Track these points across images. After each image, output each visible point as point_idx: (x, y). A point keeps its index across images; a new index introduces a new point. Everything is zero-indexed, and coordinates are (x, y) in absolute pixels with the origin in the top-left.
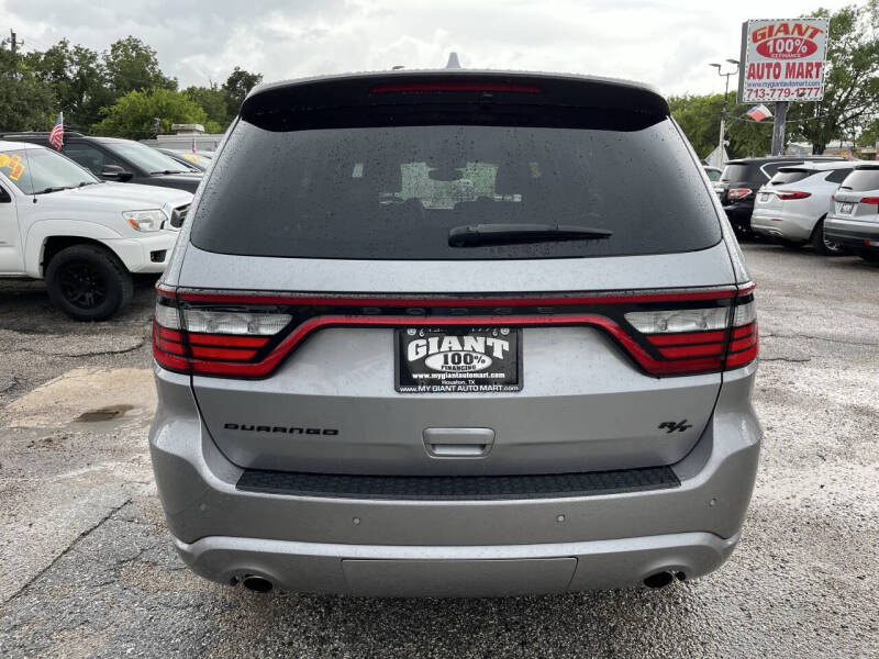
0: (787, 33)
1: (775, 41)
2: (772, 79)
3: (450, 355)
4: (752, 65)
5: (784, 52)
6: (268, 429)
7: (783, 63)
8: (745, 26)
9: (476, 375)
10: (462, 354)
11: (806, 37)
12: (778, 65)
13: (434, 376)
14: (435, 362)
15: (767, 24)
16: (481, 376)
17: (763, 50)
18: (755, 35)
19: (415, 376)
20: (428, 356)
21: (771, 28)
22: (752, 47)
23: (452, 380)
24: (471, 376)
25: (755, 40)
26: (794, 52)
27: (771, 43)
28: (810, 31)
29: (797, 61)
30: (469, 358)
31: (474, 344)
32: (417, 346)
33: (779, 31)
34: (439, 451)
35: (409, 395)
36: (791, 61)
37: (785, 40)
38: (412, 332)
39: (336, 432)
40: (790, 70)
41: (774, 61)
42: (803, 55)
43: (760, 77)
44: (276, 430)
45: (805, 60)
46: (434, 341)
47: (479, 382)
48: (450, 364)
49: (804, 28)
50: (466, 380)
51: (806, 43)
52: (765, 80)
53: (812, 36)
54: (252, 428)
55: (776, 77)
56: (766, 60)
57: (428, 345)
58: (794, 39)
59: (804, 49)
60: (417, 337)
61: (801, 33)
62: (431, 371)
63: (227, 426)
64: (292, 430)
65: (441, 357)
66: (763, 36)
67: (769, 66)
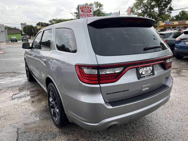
0: (86, 8)
1: (84, 9)
2: (84, 17)
3: (145, 71)
4: (81, 14)
5: (86, 12)
6: (116, 93)
7: (86, 14)
8: (78, 6)
9: (149, 74)
10: (147, 70)
11: (89, 9)
12: (85, 14)
13: (144, 75)
14: (144, 73)
15: (82, 6)
16: (150, 74)
17: (82, 11)
18: (80, 8)
19: (141, 76)
20: (142, 72)
21: (83, 7)
22: (80, 10)
23: (146, 76)
24: (148, 74)
25: (81, 9)
26: (88, 12)
27: (83, 10)
28: (90, 8)
29: (88, 14)
30: (148, 71)
31: (148, 68)
32: (141, 70)
33: (84, 7)
34: (143, 90)
35: (141, 80)
36: (87, 14)
37: (86, 9)
38: (140, 68)
39: (128, 90)
40: (87, 15)
41: (84, 13)
42: (89, 13)
43: (82, 16)
44: (117, 92)
45: (90, 13)
46: (143, 69)
47: (150, 75)
48: (146, 73)
49: (89, 7)
50: (148, 75)
51: (90, 10)
52: (83, 17)
53: (90, 9)
54: (113, 93)
55: (85, 16)
56: (83, 13)
57: (142, 70)
58: (87, 9)
59: (89, 11)
60: (141, 68)
61: (88, 8)
62: (143, 75)
63: (107, 94)
64: (120, 92)
65: (144, 72)
66: (82, 8)
67: (84, 14)
